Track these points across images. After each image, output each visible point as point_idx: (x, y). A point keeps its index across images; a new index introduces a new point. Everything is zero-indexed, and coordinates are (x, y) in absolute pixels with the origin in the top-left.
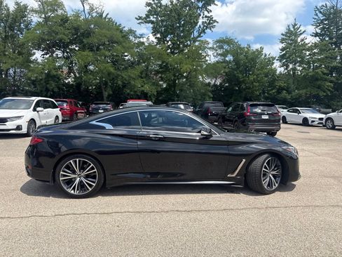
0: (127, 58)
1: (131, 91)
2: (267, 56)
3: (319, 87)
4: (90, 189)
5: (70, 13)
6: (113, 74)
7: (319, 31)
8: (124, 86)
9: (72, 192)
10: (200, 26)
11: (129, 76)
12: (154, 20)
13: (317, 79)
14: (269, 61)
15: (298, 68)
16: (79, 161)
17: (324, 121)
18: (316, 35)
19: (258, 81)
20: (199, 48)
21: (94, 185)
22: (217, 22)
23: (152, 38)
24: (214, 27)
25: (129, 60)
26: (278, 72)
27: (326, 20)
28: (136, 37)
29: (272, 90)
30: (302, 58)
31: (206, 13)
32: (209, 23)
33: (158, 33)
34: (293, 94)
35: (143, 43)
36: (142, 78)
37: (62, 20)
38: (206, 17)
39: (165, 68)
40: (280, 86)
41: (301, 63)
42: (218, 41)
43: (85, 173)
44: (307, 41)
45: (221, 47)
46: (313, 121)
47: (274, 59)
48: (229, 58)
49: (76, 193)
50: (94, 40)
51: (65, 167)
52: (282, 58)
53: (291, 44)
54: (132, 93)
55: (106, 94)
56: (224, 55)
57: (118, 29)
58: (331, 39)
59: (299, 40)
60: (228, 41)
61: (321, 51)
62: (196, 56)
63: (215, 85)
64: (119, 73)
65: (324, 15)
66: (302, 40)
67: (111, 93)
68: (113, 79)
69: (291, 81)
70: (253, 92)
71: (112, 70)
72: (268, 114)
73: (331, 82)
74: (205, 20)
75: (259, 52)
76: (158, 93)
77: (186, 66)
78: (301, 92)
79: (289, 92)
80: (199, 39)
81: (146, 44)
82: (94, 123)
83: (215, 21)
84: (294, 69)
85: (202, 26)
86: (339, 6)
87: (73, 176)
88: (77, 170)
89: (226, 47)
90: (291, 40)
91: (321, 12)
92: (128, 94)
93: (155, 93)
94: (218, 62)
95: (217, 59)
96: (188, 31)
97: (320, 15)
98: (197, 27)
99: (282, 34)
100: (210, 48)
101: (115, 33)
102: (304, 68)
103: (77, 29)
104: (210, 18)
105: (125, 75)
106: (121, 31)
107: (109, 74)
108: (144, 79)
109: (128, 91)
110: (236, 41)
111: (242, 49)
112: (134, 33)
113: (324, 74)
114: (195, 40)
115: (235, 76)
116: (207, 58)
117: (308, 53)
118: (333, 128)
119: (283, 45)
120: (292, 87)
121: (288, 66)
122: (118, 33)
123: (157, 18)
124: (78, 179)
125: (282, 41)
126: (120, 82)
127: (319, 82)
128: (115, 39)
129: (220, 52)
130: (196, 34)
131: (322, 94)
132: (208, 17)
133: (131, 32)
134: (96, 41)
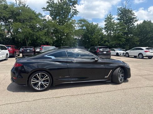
0: (38, 26)
1: (40, 41)
2: (100, 28)
3: (120, 40)
4: (46, 87)
5: (8, 4)
6: (32, 34)
7: (119, 18)
8: (37, 39)
9: (37, 89)
10: (71, 14)
11: (40, 35)
12: (51, 9)
13: (119, 37)
14: (101, 29)
15: (112, 32)
16: (41, 74)
17: (125, 54)
18: (118, 19)
19: (97, 38)
20: (71, 23)
21: (48, 85)
22: (79, 12)
23: (50, 18)
24: (77, 14)
25: (39, 27)
26: (104, 34)
27: (122, 13)
28: (42, 17)
29: (102, 41)
30: (113, 28)
31: (74, 8)
32: (75, 12)
33: (53, 15)
34: (111, 43)
35: (46, 20)
36: (46, 35)
37: (4, 7)
38: (74, 9)
39: (56, 31)
40: (105, 40)
41: (113, 30)
42: (80, 20)
43: (43, 79)
44: (115, 22)
45: (81, 23)
46: (120, 54)
47: (102, 28)
48: (84, 28)
49: (39, 89)
50: (21, 17)
51: (34, 77)
52: (105, 28)
53: (109, 23)
54: (41, 42)
55: (28, 43)
56: (82, 26)
57: (33, 13)
58: (124, 21)
59: (112, 21)
60: (84, 21)
61: (121, 26)
62: (70, 26)
63: (79, 39)
64: (34, 33)
65: (121, 11)
66: (113, 21)
67: (30, 42)
68: (31, 36)
69: (109, 38)
70: (95, 42)
71: (31, 31)
72: (106, 51)
73: (124, 38)
74: (73, 11)
75: (97, 26)
76: (53, 43)
77: (66, 31)
78: (113, 42)
79: (109, 42)
80: (71, 19)
81: (47, 20)
82: (46, 56)
83: (78, 12)
84: (110, 33)
85: (72, 14)
86: (126, 8)
87: (37, 81)
88: (40, 78)
89: (83, 23)
90: (109, 21)
91: (120, 10)
92: (39, 43)
93: (52, 43)
94: (80, 29)
95: (79, 28)
96: (66, 15)
97: (119, 11)
98: (70, 14)
99: (105, 19)
100: (76, 23)
101: (32, 14)
102: (114, 32)
103: (13, 12)
104: (76, 10)
105: (37, 34)
106: (35, 14)
107: (30, 33)
108: (47, 36)
109: (39, 41)
110: (87, 21)
111: (90, 24)
112: (41, 15)
113: (122, 35)
114: (69, 19)
115: (87, 35)
116: (75, 27)
117: (115, 26)
118: (129, 57)
119: (106, 23)
120: (110, 40)
121: (108, 32)
122: (34, 15)
123: (52, 9)
124: (40, 82)
125: (105, 21)
126: (35, 37)
127: (120, 39)
128: (32, 17)
129: (80, 25)
130: (69, 17)
131: (121, 43)
132: (75, 10)
133: (40, 14)
134: (23, 18)
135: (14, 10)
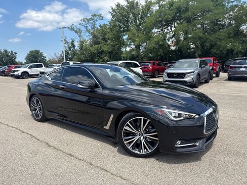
1: (217, 50)
6: (203, 38)
8: (212, 46)
11: (217, 38)
36: (229, 38)
51: (33, 102)
54: (218, 52)
55: (197, 54)
67: (200, 53)
71: (201, 35)
92: (214, 53)
105: (212, 37)
107: (200, 38)
109: (215, 51)
126: (208, 44)
134: (190, 14)
135: (180, 6)
